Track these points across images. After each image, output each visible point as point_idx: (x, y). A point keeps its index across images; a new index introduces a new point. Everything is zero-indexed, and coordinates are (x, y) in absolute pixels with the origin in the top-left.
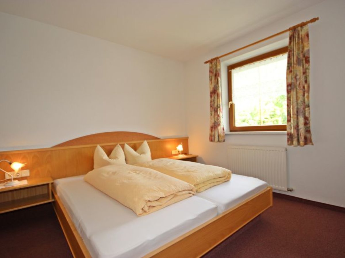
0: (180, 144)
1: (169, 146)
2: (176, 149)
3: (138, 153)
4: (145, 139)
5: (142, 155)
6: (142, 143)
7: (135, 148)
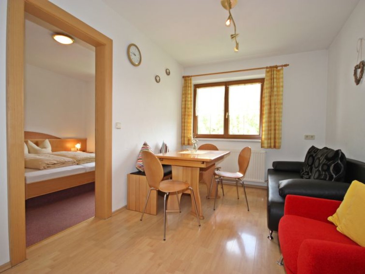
0: (79, 143)
1: (69, 145)
2: (74, 147)
3: (40, 148)
4: (46, 138)
5: (43, 149)
6: (44, 141)
7: (37, 144)
